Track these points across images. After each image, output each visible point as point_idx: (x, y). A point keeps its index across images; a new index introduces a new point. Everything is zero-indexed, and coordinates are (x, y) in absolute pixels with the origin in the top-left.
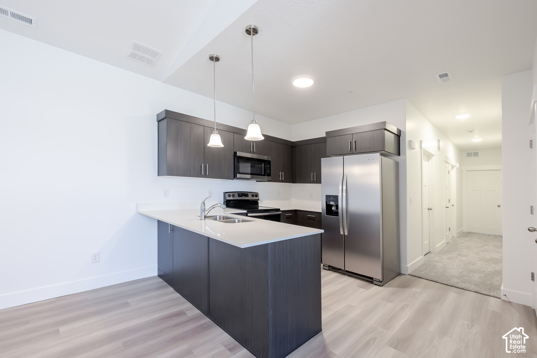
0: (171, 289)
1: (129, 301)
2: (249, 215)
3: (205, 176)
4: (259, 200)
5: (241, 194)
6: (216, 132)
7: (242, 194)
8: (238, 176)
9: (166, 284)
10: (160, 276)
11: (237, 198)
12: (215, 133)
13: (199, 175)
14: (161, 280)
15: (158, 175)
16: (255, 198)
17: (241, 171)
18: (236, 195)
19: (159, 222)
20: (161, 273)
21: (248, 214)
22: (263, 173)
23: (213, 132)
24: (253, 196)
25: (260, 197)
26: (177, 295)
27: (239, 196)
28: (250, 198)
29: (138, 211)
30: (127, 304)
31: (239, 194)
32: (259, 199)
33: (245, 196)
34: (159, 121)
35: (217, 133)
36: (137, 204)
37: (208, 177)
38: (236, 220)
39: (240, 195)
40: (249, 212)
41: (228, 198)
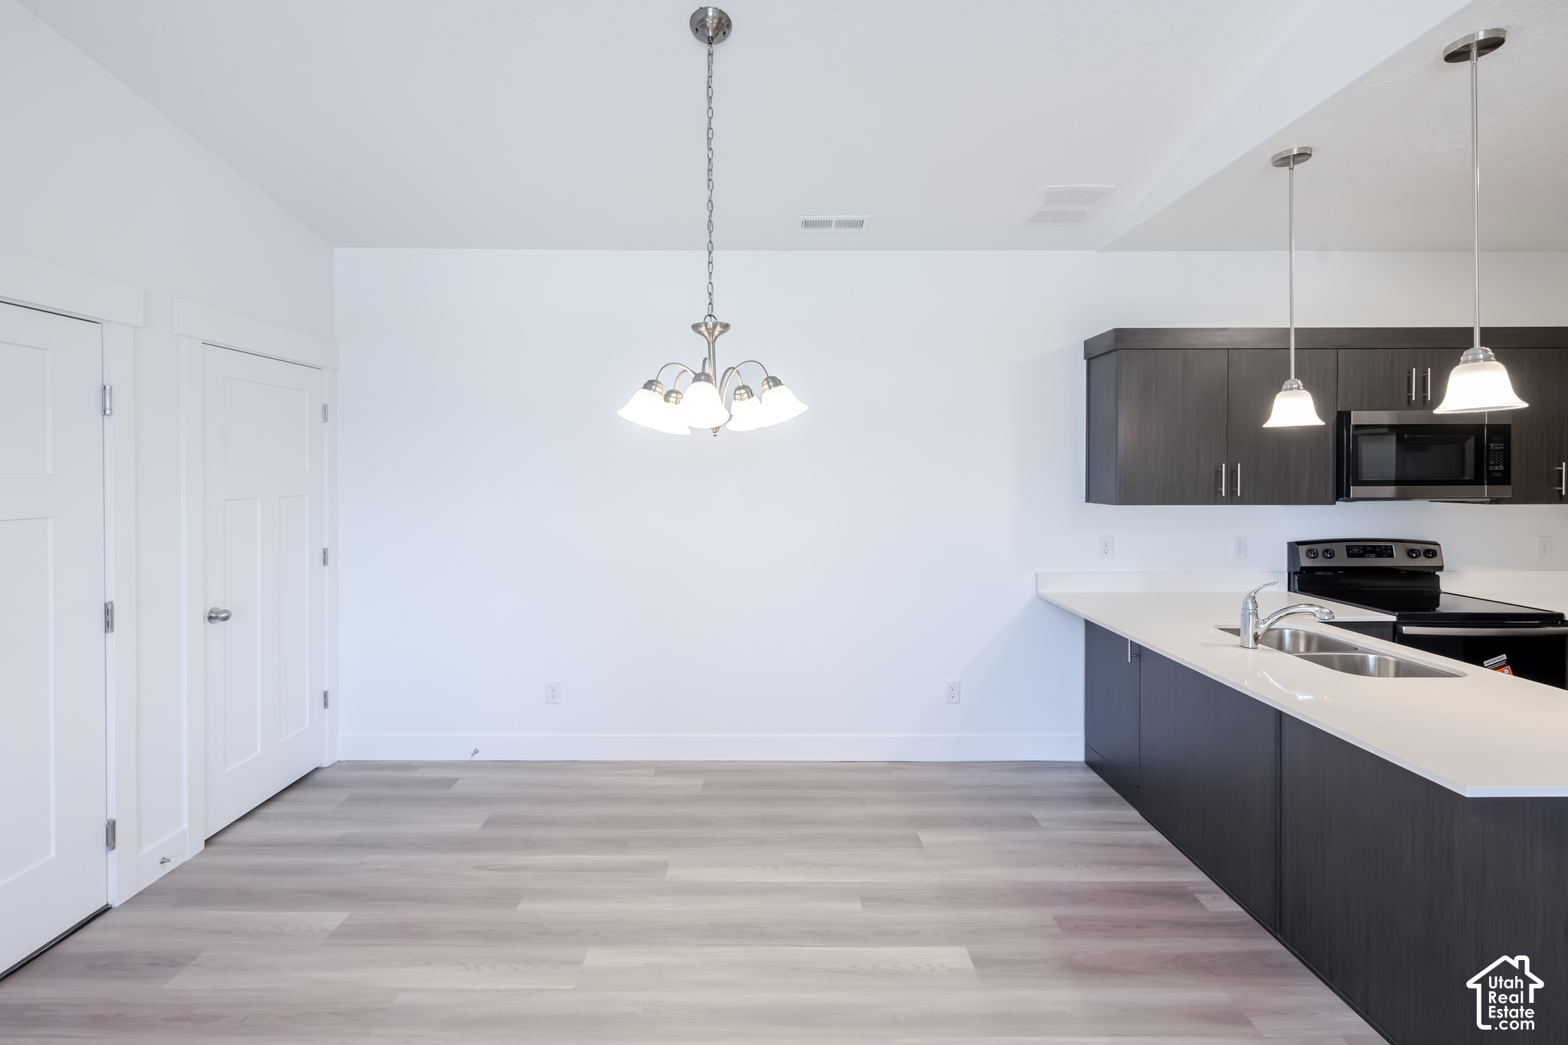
0: (1134, 814)
1: (1038, 813)
2: (1407, 630)
3: (1232, 499)
4: (1441, 568)
5: (1358, 547)
6: (1297, 383)
7: (1365, 547)
8: (1354, 491)
9: (1111, 792)
10: (1091, 764)
11: (1341, 560)
12: (1291, 389)
13: (1210, 496)
14: (1094, 777)
15: (1088, 500)
16: (1422, 562)
17: (1366, 473)
18: (1341, 551)
19: (1090, 626)
20: (1095, 758)
21: (1404, 628)
22: (1469, 475)
23: (1284, 387)
24: (1411, 553)
25: (1448, 556)
26: (1155, 836)
27: (1350, 555)
28: (1399, 560)
29: (1039, 592)
30: (1031, 822)
31: (1353, 547)
32: (1443, 567)
33: (1379, 555)
34: (1089, 359)
35: (1299, 386)
36: (1037, 574)
37: (1242, 501)
38: (1371, 658)
39: (1356, 551)
40: (1404, 620)
41: (1306, 562)
